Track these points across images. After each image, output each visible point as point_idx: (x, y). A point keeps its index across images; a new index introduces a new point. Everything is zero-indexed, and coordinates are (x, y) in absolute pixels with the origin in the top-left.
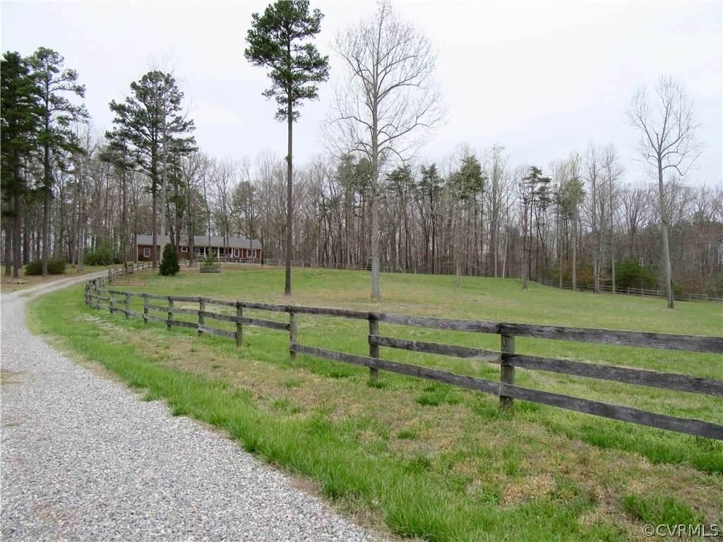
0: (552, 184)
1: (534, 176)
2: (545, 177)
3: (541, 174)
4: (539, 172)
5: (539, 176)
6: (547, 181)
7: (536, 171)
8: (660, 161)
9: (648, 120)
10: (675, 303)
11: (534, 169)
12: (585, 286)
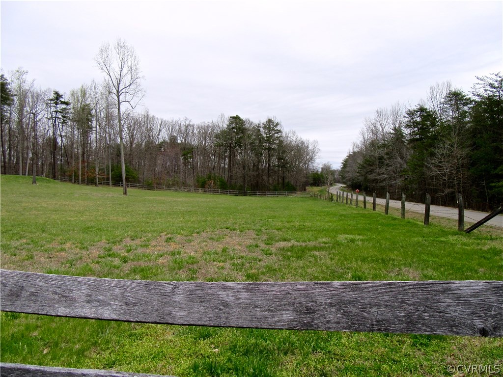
0: (71, 106)
1: (57, 99)
2: (66, 101)
3: (62, 98)
4: (61, 96)
5: (61, 99)
6: (67, 104)
7: (58, 96)
8: (118, 97)
9: (110, 69)
10: (128, 189)
11: (57, 93)
12: (91, 181)
